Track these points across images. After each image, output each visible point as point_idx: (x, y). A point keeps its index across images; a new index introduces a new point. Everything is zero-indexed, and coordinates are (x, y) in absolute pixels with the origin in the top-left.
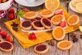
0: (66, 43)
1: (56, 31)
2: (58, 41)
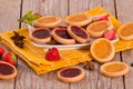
0: (116, 65)
1: (97, 46)
2: (101, 64)
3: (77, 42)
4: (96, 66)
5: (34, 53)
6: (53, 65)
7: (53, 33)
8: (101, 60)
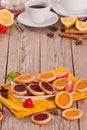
0: (74, 111)
1: (60, 97)
2: (63, 110)
3: (46, 94)
4: (59, 111)
5: (15, 102)
6: (29, 111)
7: (28, 87)
8: (63, 107)
